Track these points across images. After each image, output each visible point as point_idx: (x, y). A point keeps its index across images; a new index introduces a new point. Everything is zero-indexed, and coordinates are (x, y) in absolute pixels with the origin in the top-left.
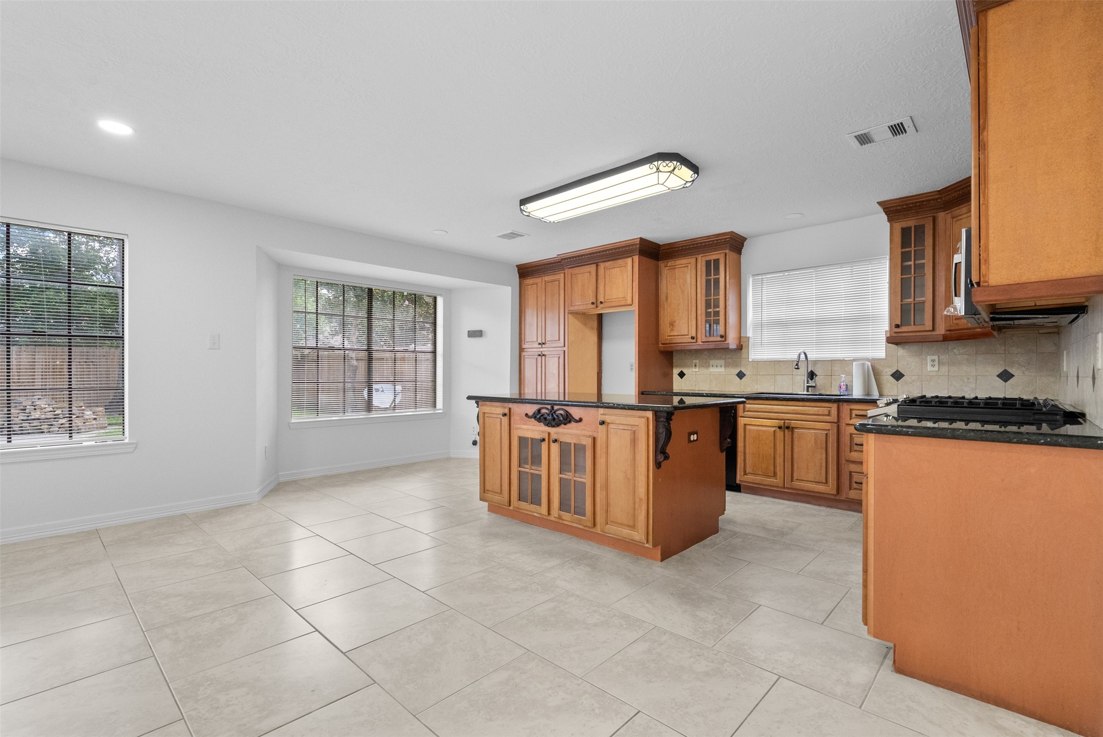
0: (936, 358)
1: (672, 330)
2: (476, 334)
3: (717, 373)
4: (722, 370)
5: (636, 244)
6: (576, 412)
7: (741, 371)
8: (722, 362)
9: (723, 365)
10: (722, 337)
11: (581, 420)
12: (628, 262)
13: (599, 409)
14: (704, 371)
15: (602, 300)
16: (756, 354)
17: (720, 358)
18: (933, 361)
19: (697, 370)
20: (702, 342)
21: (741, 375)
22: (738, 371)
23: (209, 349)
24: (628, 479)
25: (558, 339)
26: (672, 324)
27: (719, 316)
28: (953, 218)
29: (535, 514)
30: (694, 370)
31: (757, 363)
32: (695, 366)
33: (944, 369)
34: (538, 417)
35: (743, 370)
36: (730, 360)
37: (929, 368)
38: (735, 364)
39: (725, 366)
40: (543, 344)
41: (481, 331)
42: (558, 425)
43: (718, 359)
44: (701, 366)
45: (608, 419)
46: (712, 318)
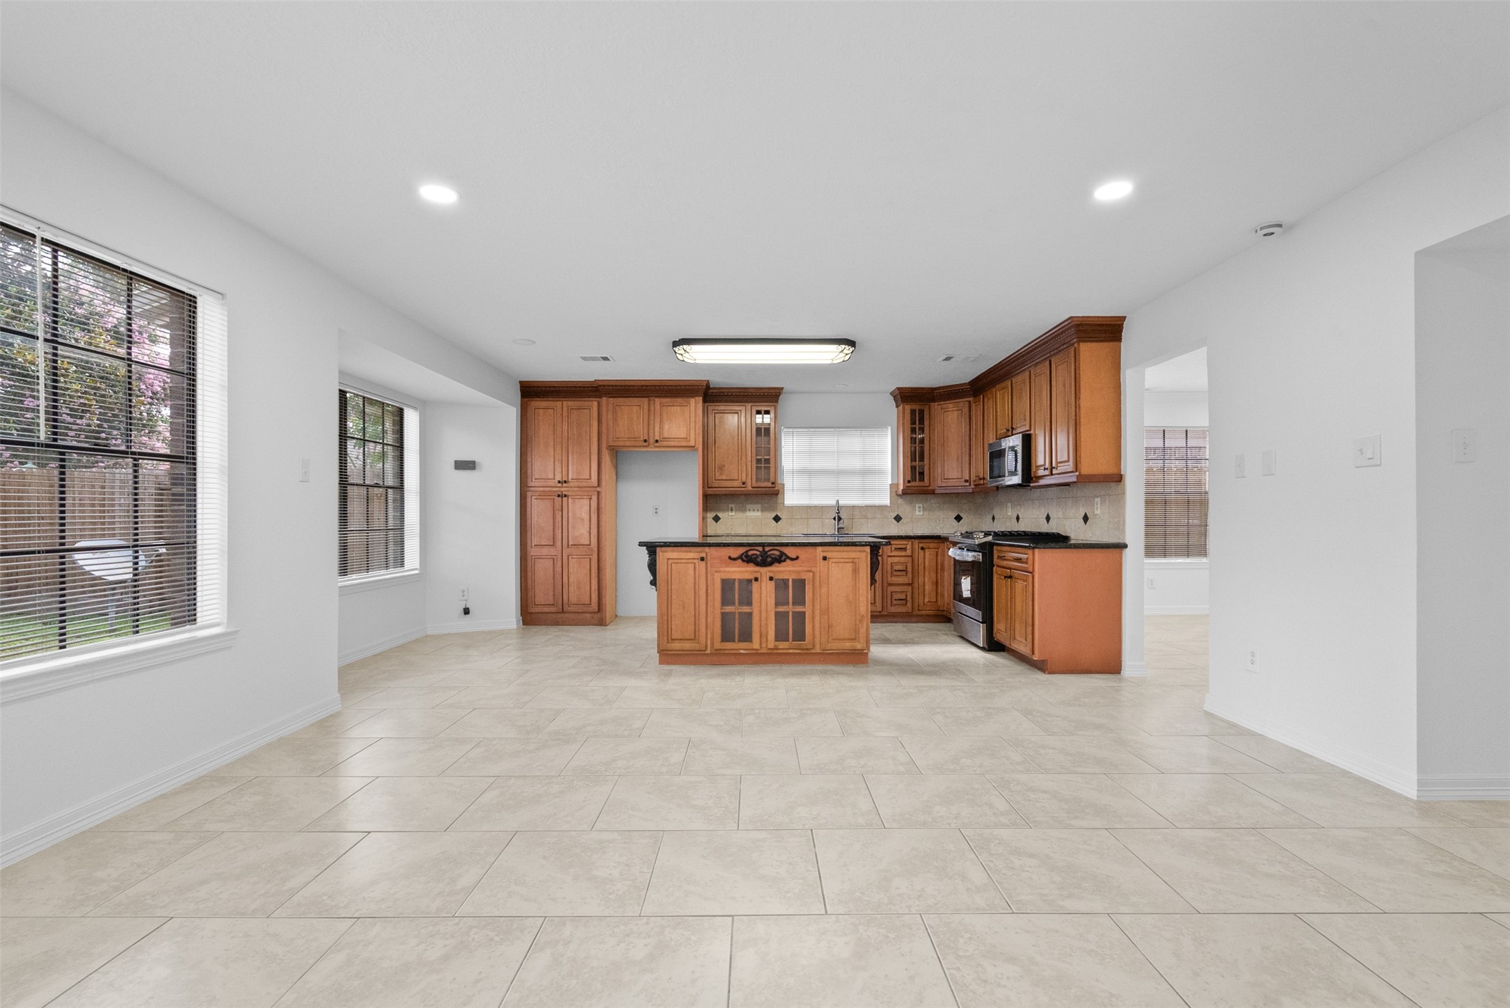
0: (921, 505)
1: (721, 474)
2: (465, 465)
3: (753, 517)
4: (759, 514)
5: (703, 386)
6: (790, 552)
7: (777, 515)
8: (759, 506)
9: (760, 509)
10: (773, 483)
11: (797, 558)
12: (691, 402)
13: (818, 547)
14: (740, 515)
15: (657, 438)
16: (792, 498)
17: (758, 503)
18: (920, 507)
19: (733, 514)
20: (752, 487)
21: (777, 519)
22: (774, 515)
23: (302, 481)
24: (850, 602)
25: (589, 478)
26: (721, 468)
27: (769, 464)
28: (942, 409)
29: (742, 651)
30: (730, 514)
31: (792, 508)
32: (732, 510)
33: (926, 513)
34: (747, 559)
35: (779, 514)
36: (766, 505)
37: (917, 513)
38: (772, 509)
39: (762, 511)
40: (565, 482)
41: (474, 462)
42: (771, 564)
43: (755, 504)
44: (737, 510)
45: (828, 555)
46: (763, 465)
